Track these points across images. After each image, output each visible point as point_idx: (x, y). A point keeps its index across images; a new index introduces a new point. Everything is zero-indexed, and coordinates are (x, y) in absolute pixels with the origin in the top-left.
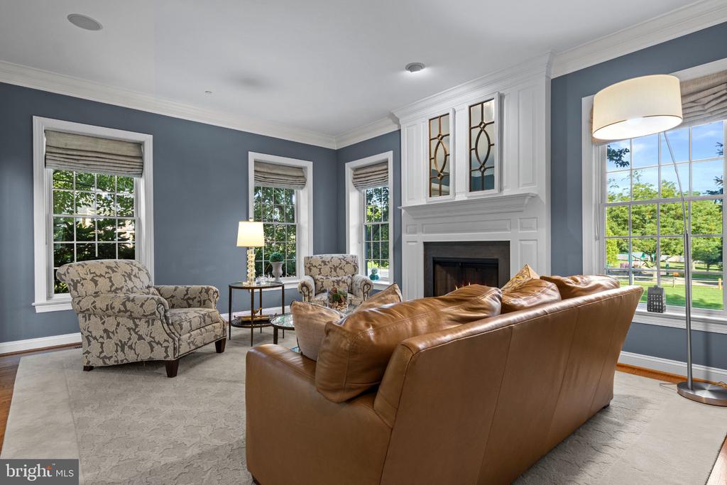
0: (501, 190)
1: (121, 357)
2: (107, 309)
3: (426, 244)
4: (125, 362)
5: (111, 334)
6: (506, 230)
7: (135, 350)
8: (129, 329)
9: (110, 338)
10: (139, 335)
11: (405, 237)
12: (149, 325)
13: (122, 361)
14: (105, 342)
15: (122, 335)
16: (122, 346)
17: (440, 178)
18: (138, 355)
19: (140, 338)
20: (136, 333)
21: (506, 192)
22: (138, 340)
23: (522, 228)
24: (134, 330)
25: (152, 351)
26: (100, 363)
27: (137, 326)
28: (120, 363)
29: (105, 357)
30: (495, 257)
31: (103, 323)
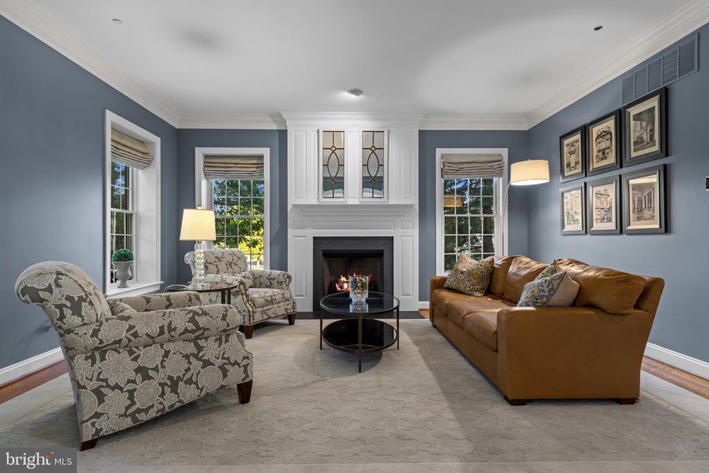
0: (388, 199)
1: (171, 400)
2: (162, 332)
3: (315, 238)
4: (178, 405)
5: (151, 373)
6: (390, 228)
7: (196, 383)
8: (187, 357)
9: (150, 378)
10: (204, 361)
11: (291, 232)
12: (220, 344)
13: (171, 407)
14: (138, 387)
15: (175, 366)
16: (174, 384)
17: (333, 183)
18: (202, 389)
19: (207, 363)
20: (199, 359)
21: (391, 202)
22: (203, 367)
23: (403, 227)
24: (196, 356)
25: (225, 376)
26: (128, 422)
27: (200, 348)
28: (167, 410)
29: (139, 411)
30: (381, 248)
31: (135, 359)
